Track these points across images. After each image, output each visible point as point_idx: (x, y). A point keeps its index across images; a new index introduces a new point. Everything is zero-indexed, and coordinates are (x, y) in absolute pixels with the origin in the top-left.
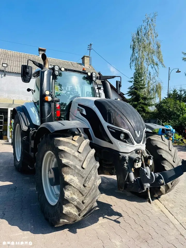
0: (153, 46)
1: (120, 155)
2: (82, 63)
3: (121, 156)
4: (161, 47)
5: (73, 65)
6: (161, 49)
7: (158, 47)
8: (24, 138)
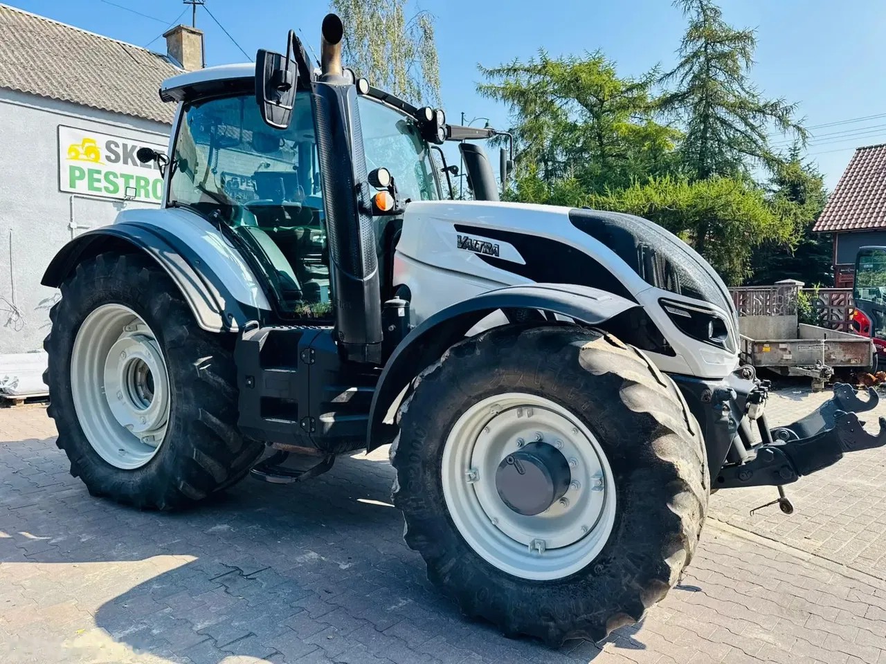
0: (409, 32)
1: (706, 387)
2: (166, 54)
3: (709, 389)
4: (434, 36)
5: (135, 57)
6: (437, 44)
7: (427, 36)
8: (203, 364)
